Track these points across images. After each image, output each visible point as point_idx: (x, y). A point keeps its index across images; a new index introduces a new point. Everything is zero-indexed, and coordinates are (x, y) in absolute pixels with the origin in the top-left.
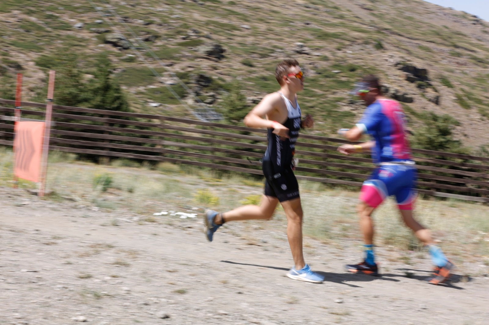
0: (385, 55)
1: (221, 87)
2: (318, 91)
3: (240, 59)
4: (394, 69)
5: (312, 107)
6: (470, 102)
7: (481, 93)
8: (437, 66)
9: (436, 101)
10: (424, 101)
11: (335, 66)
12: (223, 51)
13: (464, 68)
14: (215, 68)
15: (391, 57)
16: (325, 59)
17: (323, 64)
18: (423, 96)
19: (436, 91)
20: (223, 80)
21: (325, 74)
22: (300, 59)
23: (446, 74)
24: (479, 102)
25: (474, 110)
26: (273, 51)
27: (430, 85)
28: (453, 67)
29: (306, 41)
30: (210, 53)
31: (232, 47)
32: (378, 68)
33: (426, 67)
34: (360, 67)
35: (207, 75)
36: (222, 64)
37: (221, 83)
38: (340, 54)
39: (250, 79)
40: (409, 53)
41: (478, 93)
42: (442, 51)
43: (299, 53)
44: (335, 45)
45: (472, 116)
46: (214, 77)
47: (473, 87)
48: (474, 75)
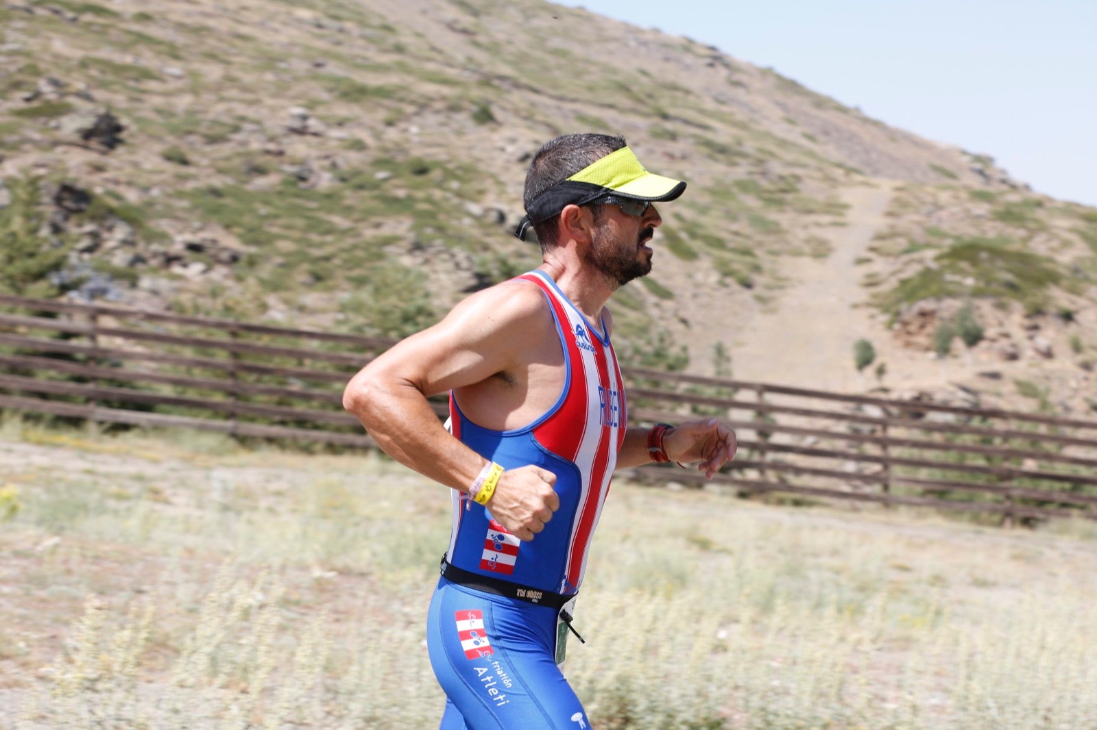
0: (498, 137)
1: (111, 212)
2: (340, 221)
3: (158, 147)
4: (515, 168)
5: (327, 259)
6: (696, 245)
7: (724, 223)
11: (380, 163)
12: (119, 129)
14: (99, 169)
15: (512, 140)
16: (358, 146)
17: (354, 159)
20: (118, 197)
21: (357, 181)
22: (300, 147)
24: (719, 243)
25: (705, 263)
26: (235, 129)
29: (313, 103)
30: (88, 135)
31: (139, 120)
32: (482, 167)
34: (439, 164)
35: (80, 185)
36: (118, 159)
37: (113, 203)
38: (392, 134)
39: (181, 195)
40: (554, 131)
41: (713, 223)
42: (634, 128)
43: (298, 132)
44: (383, 113)
45: (699, 277)
46: (98, 190)
47: (704, 210)
48: (708, 182)
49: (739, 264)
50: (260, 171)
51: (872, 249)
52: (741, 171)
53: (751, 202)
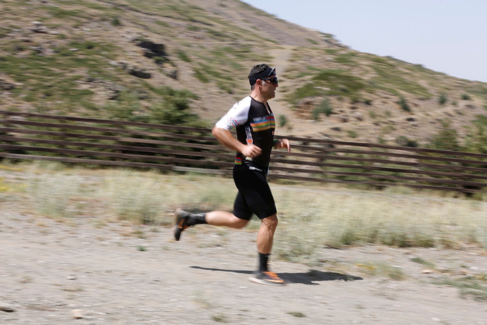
0: (122, 31)
2: (56, 70)
4: (131, 45)
5: (50, 86)
6: (208, 76)
7: (220, 66)
8: (174, 41)
9: (174, 76)
10: (162, 76)
11: (73, 44)
13: (201, 42)
15: (128, 33)
16: (63, 37)
17: (61, 43)
18: (161, 71)
19: (174, 65)
21: (63, 52)
22: (38, 39)
23: (184, 48)
24: (217, 75)
25: (212, 84)
26: (9, 31)
27: (167, 61)
28: (190, 41)
29: (43, 19)
32: (116, 45)
33: (164, 43)
34: (98, 44)
38: (77, 32)
40: (146, 28)
41: (215, 66)
42: (179, 26)
43: (36, 31)
44: (73, 23)
45: (211, 90)
47: (210, 60)
48: (211, 49)
49: (227, 83)
50: (21, 49)
51: (284, 76)
52: (226, 44)
53: (231, 57)
